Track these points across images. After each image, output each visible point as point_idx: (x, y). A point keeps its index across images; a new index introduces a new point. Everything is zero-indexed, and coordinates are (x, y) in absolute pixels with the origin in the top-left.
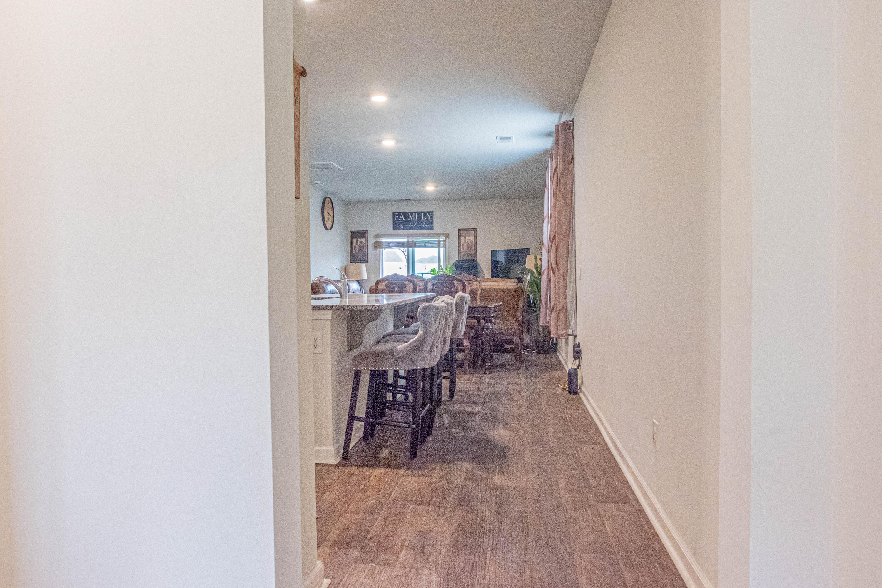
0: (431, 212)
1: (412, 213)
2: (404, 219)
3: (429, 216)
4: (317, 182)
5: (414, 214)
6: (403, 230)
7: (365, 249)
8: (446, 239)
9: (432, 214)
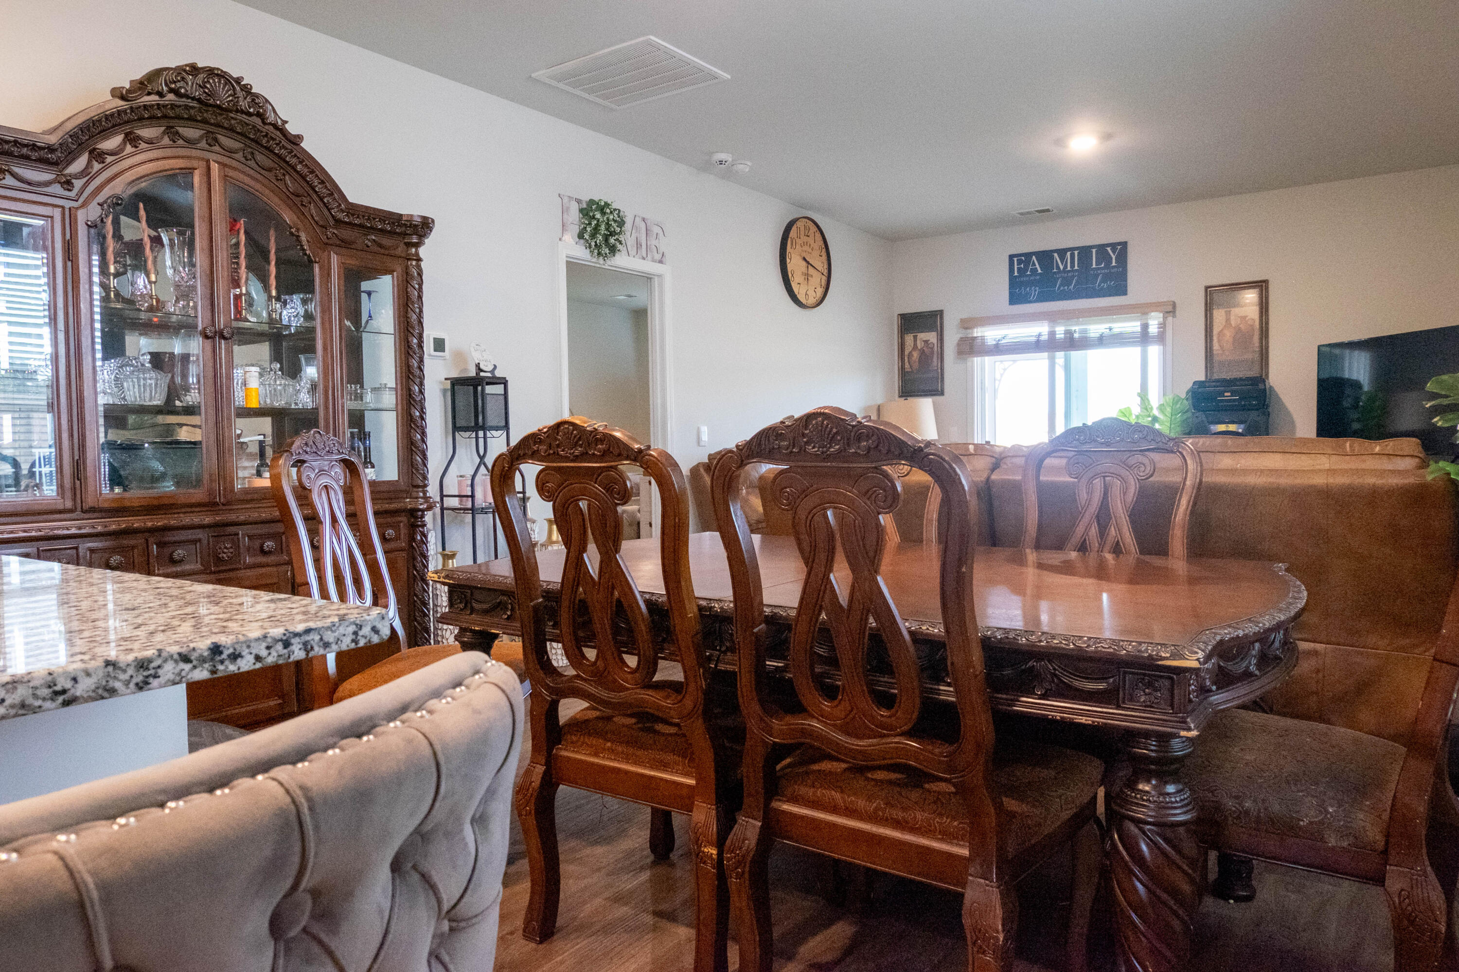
0: (1119, 244)
1: (1062, 252)
2: (1040, 271)
3: (1114, 257)
4: (722, 156)
5: (1069, 254)
6: (1035, 301)
7: (935, 360)
8: (1165, 318)
9: (1122, 248)
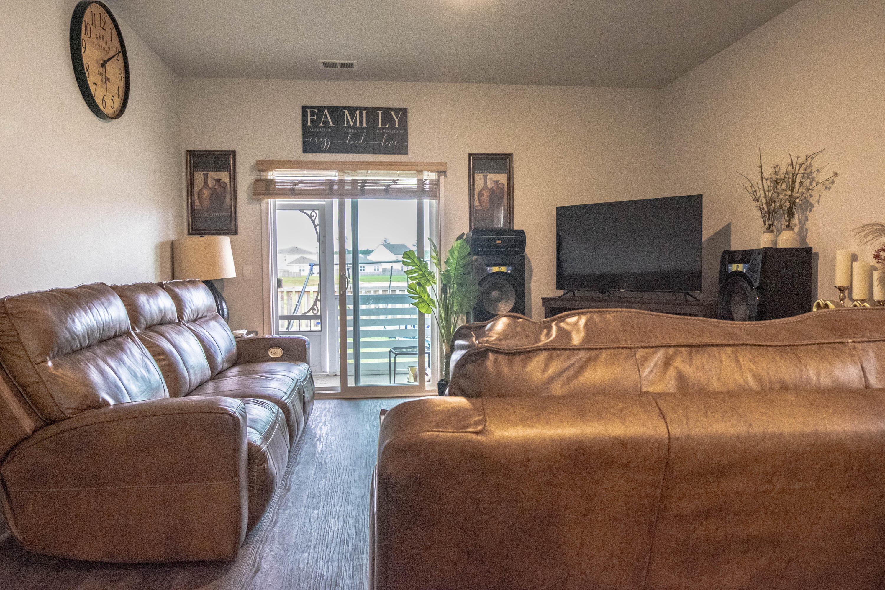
0: (401, 109)
1: (352, 110)
2: (332, 125)
3: (397, 120)
5: (358, 112)
6: (329, 151)
7: (228, 198)
8: (439, 176)
9: (403, 113)
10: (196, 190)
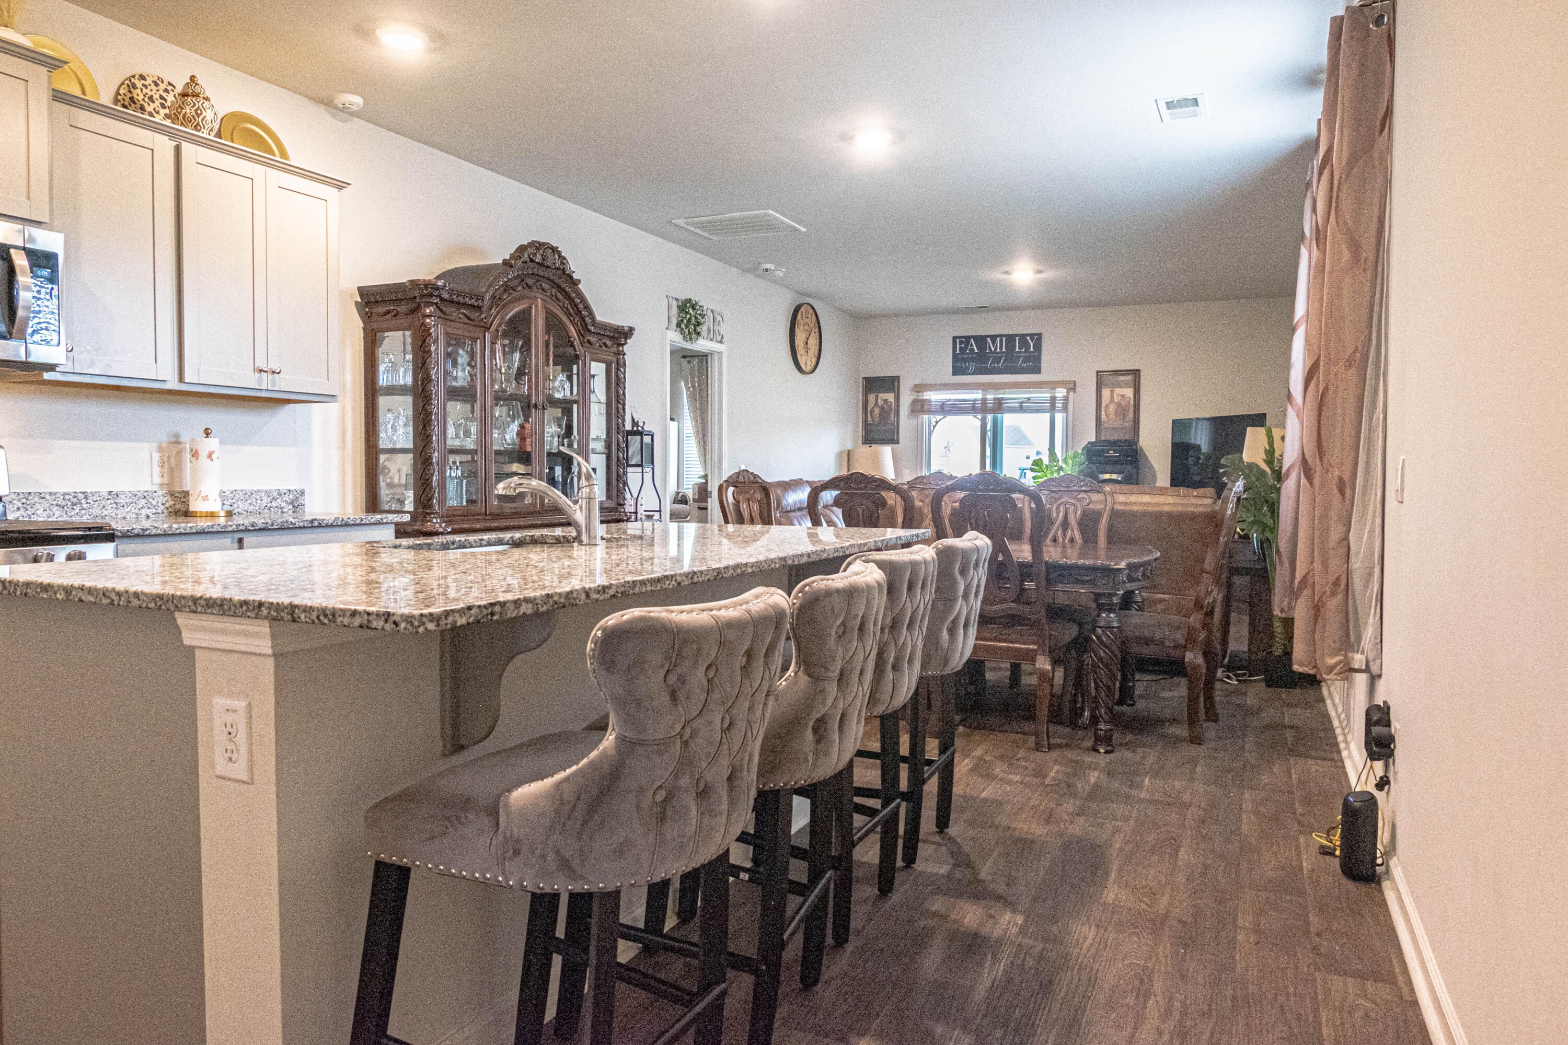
0: (1037, 334)
1: (994, 338)
2: (976, 351)
3: (1032, 344)
4: (770, 266)
5: (998, 339)
6: (973, 374)
7: (892, 415)
8: (1068, 393)
9: (1038, 338)
10: (869, 409)
